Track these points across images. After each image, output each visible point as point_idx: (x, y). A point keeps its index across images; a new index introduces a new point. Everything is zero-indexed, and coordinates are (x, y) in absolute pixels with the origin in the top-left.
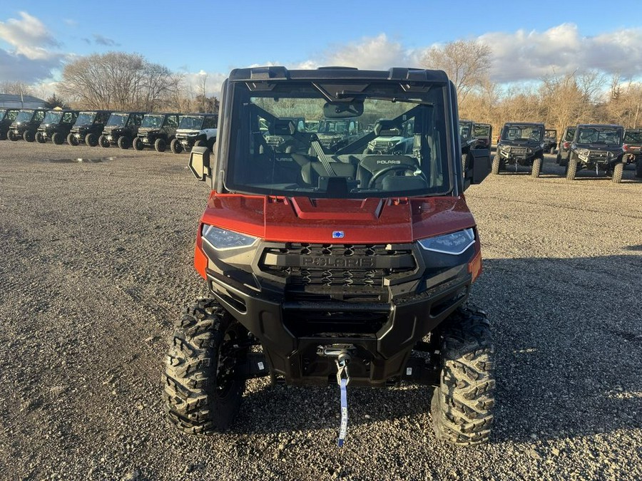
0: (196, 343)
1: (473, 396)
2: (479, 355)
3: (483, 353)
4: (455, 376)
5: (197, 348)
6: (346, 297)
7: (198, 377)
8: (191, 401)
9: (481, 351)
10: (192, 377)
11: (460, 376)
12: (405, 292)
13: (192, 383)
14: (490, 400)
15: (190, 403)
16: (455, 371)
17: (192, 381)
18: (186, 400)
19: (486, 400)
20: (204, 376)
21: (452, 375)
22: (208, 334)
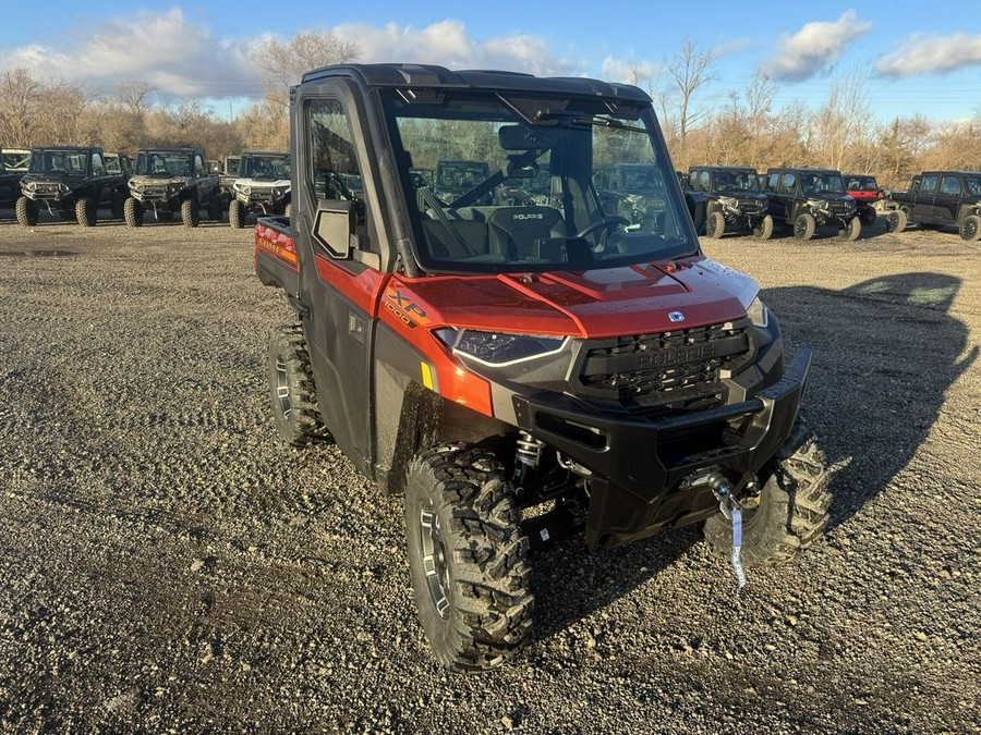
0: (502, 518)
1: (814, 497)
2: (810, 445)
3: (811, 442)
4: (795, 477)
5: (504, 524)
6: (687, 403)
7: (519, 570)
8: (513, 612)
9: (810, 440)
10: (512, 573)
11: (799, 476)
12: (755, 383)
13: (516, 582)
15: (512, 615)
16: (792, 471)
17: (515, 578)
18: (504, 613)
19: (826, 496)
20: (526, 566)
21: (790, 477)
22: (505, 501)
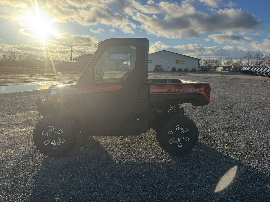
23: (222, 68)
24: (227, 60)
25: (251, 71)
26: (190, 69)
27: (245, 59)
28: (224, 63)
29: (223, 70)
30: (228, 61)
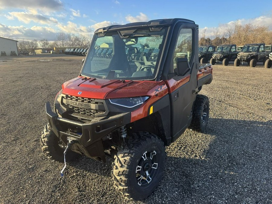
2: (126, 156)
3: (128, 156)
8: (44, 147)
9: (127, 154)
14: (125, 179)
19: (124, 178)
20: (48, 139)
23: (41, 50)
24: (43, 42)
25: (76, 52)
26: (8, 52)
27: (60, 41)
28: (41, 44)
29: (42, 53)
30: (45, 43)
